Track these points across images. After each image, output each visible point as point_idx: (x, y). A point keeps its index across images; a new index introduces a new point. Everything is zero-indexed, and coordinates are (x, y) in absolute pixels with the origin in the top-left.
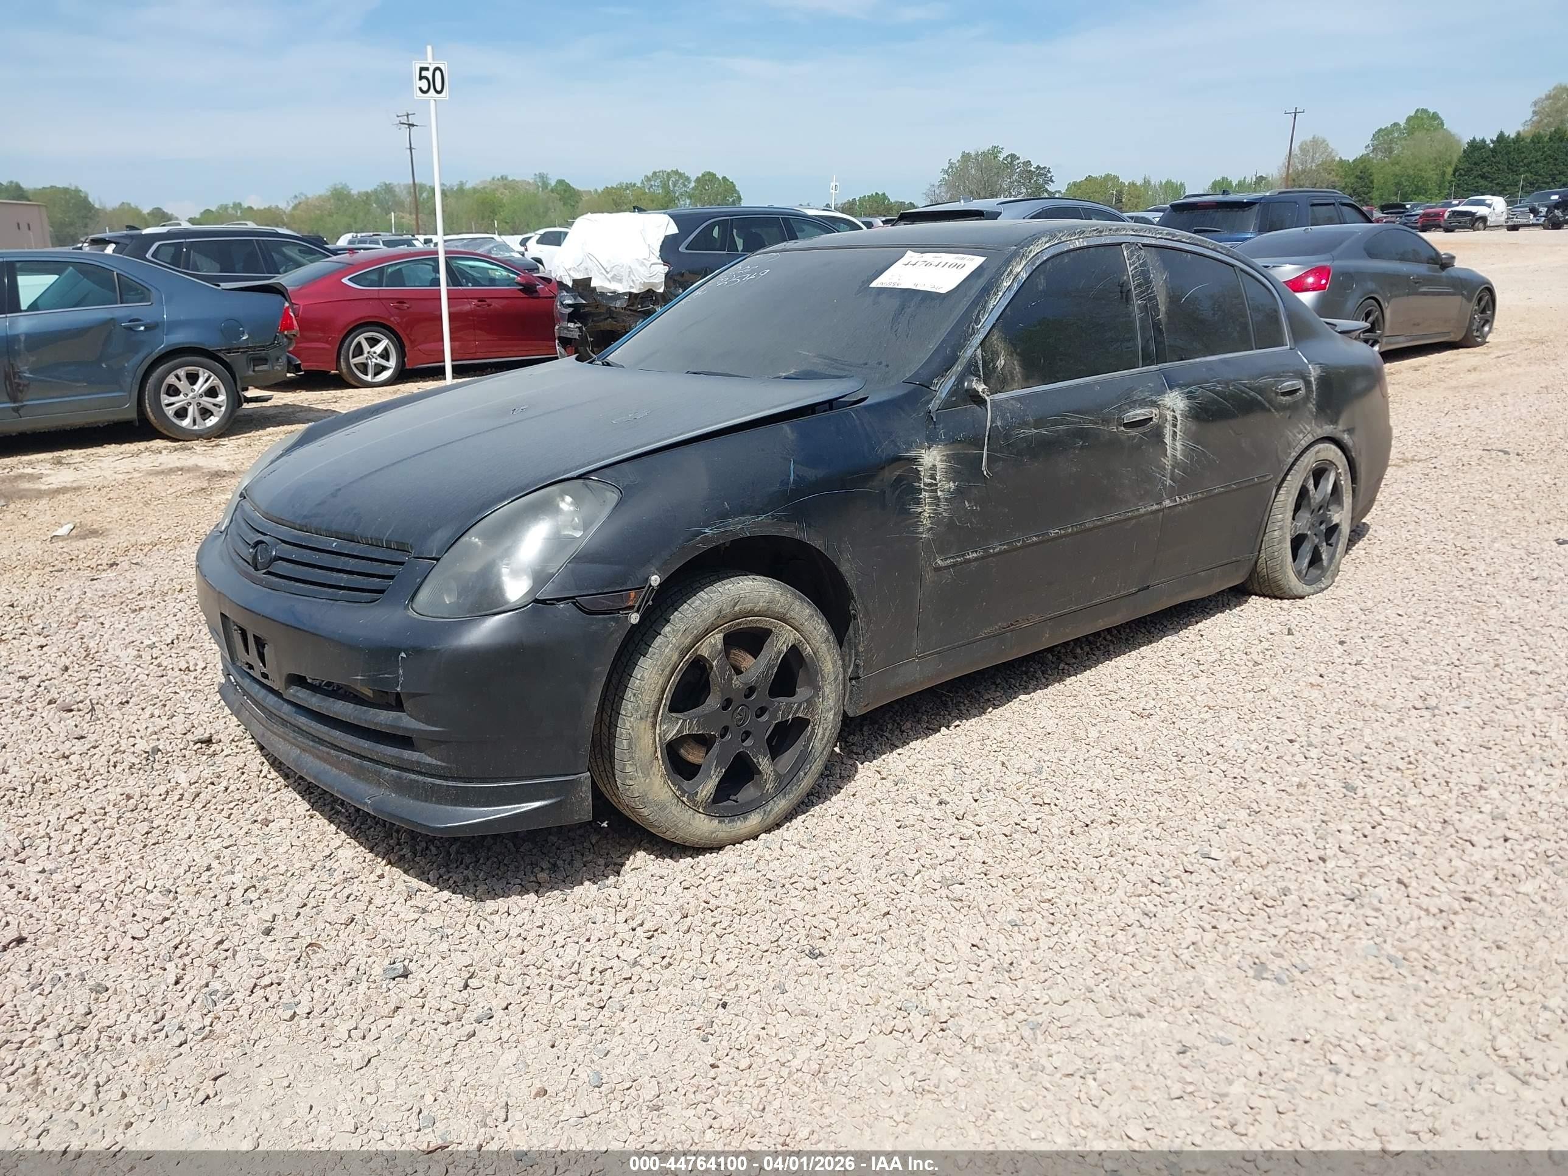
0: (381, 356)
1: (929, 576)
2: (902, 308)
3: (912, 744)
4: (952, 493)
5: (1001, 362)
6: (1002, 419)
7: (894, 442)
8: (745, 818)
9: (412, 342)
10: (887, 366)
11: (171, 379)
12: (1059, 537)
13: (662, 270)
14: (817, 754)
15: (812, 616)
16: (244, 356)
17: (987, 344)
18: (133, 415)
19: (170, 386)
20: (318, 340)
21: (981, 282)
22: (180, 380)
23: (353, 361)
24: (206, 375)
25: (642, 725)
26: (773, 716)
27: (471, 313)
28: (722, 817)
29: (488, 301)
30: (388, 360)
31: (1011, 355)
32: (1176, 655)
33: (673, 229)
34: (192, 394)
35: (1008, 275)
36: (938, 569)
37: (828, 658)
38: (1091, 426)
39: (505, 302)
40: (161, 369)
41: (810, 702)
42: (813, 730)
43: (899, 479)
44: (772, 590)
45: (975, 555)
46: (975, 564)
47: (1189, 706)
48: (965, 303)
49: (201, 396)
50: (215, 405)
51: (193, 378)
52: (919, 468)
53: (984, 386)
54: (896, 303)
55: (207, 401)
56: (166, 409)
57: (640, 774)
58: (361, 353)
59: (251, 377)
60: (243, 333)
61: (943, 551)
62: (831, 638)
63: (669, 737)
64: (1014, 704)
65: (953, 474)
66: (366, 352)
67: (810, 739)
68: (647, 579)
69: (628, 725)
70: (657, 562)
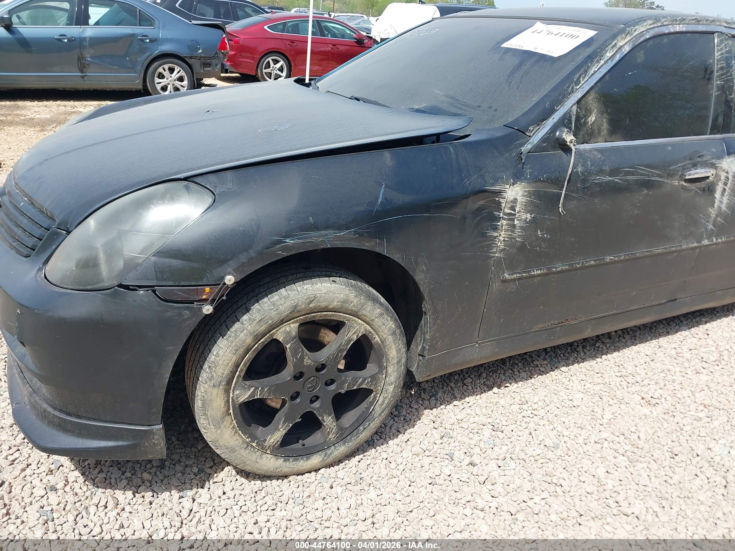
0: (279, 70)
1: (496, 286)
2: (520, 65)
3: (467, 399)
4: (527, 223)
5: (592, 119)
6: (583, 166)
7: (482, 177)
8: (308, 459)
9: (295, 64)
10: (496, 110)
11: (160, 70)
12: (613, 262)
14: (376, 415)
15: (382, 314)
16: (199, 61)
17: (583, 102)
18: (140, 87)
19: (160, 73)
20: (248, 58)
21: (589, 51)
22: (165, 70)
23: (264, 71)
24: (178, 70)
25: (215, 391)
26: (341, 386)
27: (328, 52)
28: (287, 457)
29: (338, 46)
30: (282, 72)
31: (602, 114)
32: (685, 348)
34: (170, 79)
35: (612, 47)
36: (505, 281)
37: (393, 347)
38: (657, 179)
39: (348, 47)
40: (156, 64)
41: (374, 378)
42: (375, 397)
43: (480, 210)
44: (347, 292)
45: (539, 272)
46: (539, 278)
47: (688, 401)
48: (571, 67)
49: (175, 80)
50: (182, 86)
51: (172, 70)
52: (501, 200)
53: (572, 137)
54: (516, 61)
55: (178, 84)
56: (157, 85)
57: (212, 427)
58: (269, 67)
59: (202, 73)
60: (199, 49)
61: (512, 267)
62: (398, 331)
63: (242, 400)
64: (554, 374)
65: (530, 207)
66: (271, 67)
67: (371, 403)
68: (223, 278)
69: (202, 390)
70: (233, 264)
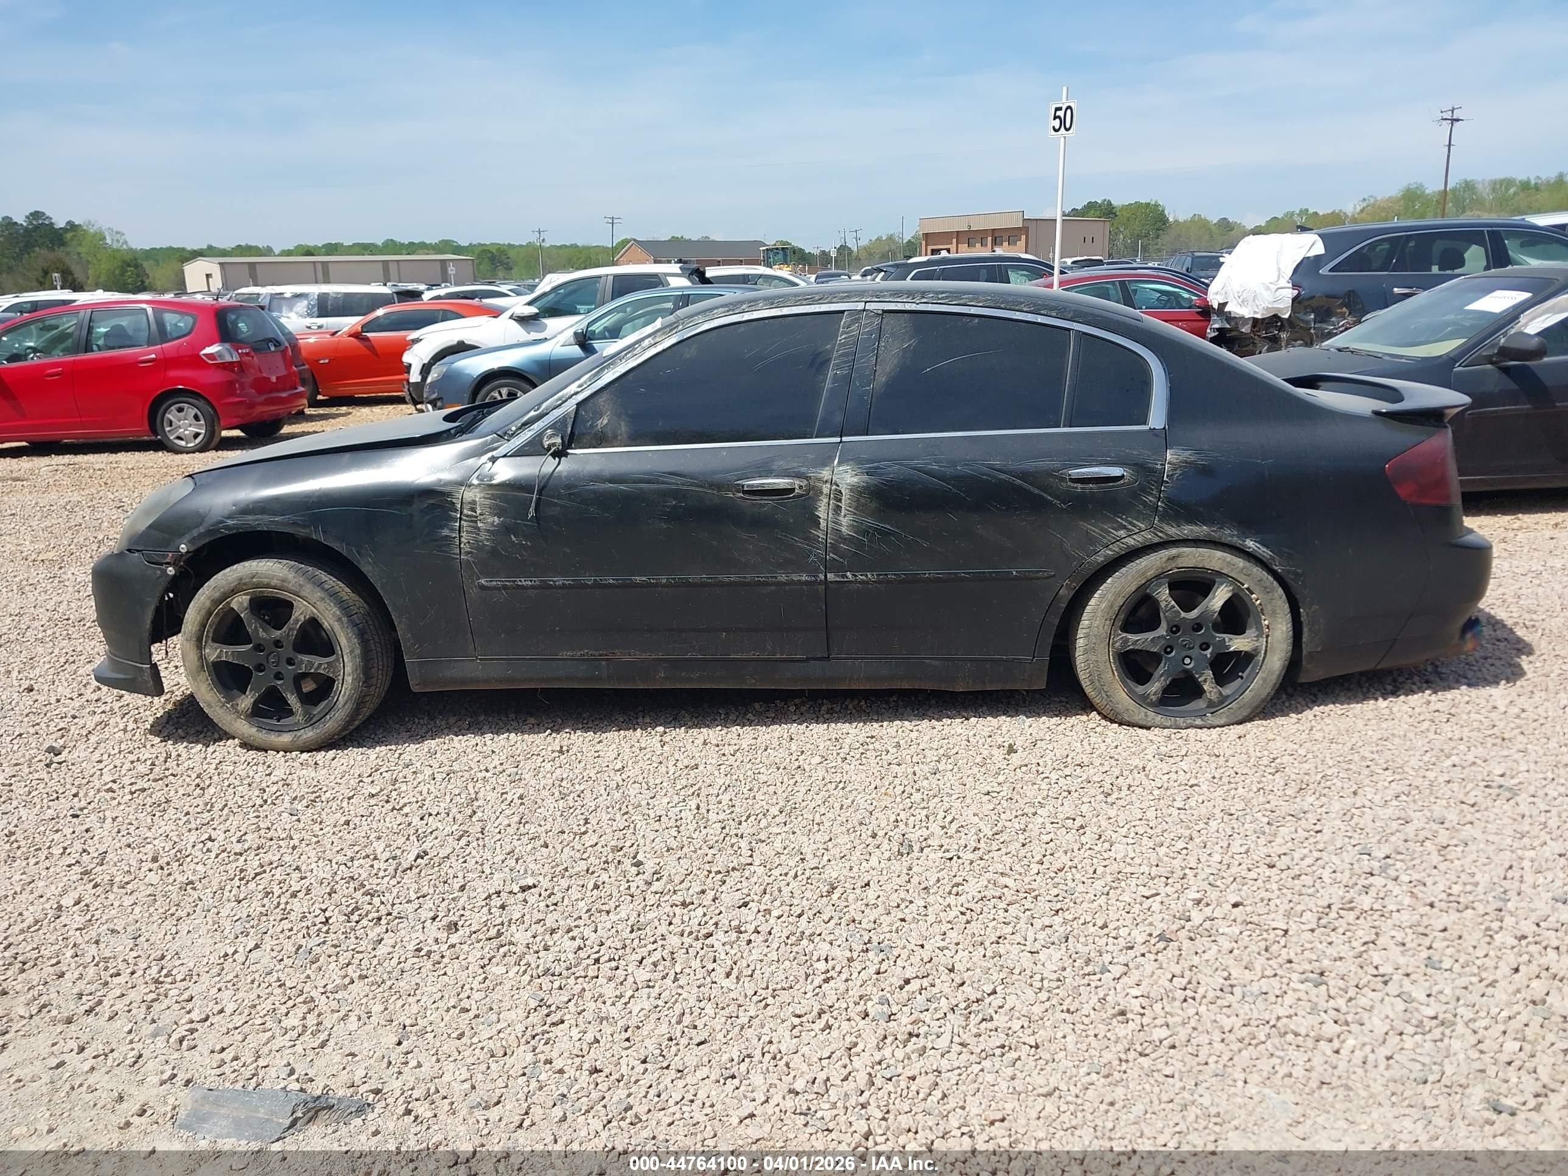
1: (473, 592)
4: (495, 527)
5: (603, 421)
8: (279, 735)
12: (650, 585)
13: (1290, 293)
17: (590, 403)
26: (298, 667)
28: (260, 728)
31: (619, 417)
33: (1319, 249)
36: (482, 587)
38: (694, 488)
41: (330, 664)
42: (336, 686)
43: (431, 507)
45: (530, 583)
46: (531, 590)
52: (457, 501)
61: (488, 573)
63: (213, 658)
65: (496, 510)
68: (177, 546)
70: (188, 537)
